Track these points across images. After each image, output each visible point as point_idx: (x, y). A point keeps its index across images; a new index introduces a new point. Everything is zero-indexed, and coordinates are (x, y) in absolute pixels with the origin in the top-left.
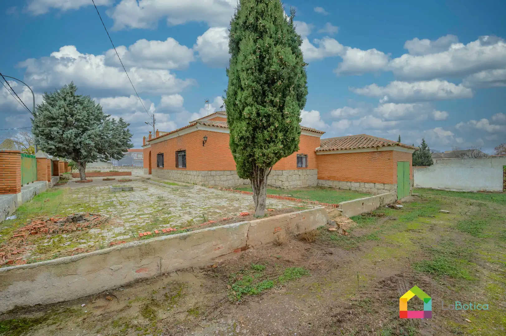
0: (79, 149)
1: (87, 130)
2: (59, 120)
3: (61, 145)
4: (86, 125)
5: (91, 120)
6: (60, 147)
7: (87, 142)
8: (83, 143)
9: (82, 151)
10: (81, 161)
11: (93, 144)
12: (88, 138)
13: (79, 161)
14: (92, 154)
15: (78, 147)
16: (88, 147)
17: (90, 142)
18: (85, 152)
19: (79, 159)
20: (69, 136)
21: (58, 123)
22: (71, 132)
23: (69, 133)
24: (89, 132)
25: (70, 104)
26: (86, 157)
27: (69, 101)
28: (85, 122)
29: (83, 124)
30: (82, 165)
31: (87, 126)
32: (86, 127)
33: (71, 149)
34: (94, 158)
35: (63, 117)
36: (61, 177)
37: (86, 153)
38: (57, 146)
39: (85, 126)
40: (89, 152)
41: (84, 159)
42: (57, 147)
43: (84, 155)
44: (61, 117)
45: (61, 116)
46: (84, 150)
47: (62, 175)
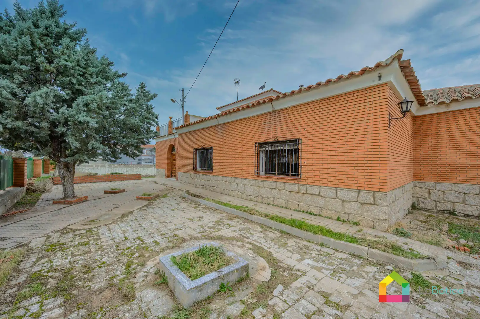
0: (63, 135)
1: (82, 93)
2: (16, 64)
3: (19, 124)
4: (81, 85)
5: (91, 75)
6: (19, 128)
7: (81, 119)
8: (73, 121)
9: (70, 139)
10: (66, 160)
11: (93, 123)
12: (84, 111)
13: (62, 159)
14: (90, 146)
15: (61, 129)
16: (83, 130)
17: (88, 119)
18: (76, 140)
19: (63, 155)
20: (40, 101)
21: (14, 70)
22: (46, 93)
23: (40, 96)
24: (87, 98)
25: (48, 36)
26: (76, 153)
27: (46, 28)
28: (79, 77)
29: (74, 81)
30: (68, 169)
31: (83, 88)
32: (81, 87)
33: (44, 134)
34: (93, 154)
35: (27, 58)
36: (30, 187)
37: (77, 145)
38: (9, 126)
39: (77, 87)
40: (84, 142)
41: (73, 156)
42: (8, 129)
43: (73, 147)
44: (20, 57)
45: (23, 54)
46: (74, 138)
47: (31, 184)
